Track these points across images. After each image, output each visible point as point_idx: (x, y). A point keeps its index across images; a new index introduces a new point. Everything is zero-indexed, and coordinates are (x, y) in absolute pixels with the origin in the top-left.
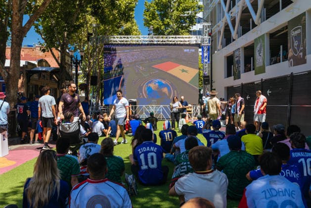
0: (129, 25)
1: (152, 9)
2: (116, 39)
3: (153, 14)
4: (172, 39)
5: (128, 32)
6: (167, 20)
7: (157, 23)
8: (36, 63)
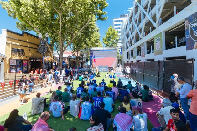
0: (98, 44)
1: (105, 39)
2: (93, 48)
3: (105, 40)
4: (111, 48)
5: (97, 46)
6: (109, 42)
7: (106, 43)
8: (72, 56)
